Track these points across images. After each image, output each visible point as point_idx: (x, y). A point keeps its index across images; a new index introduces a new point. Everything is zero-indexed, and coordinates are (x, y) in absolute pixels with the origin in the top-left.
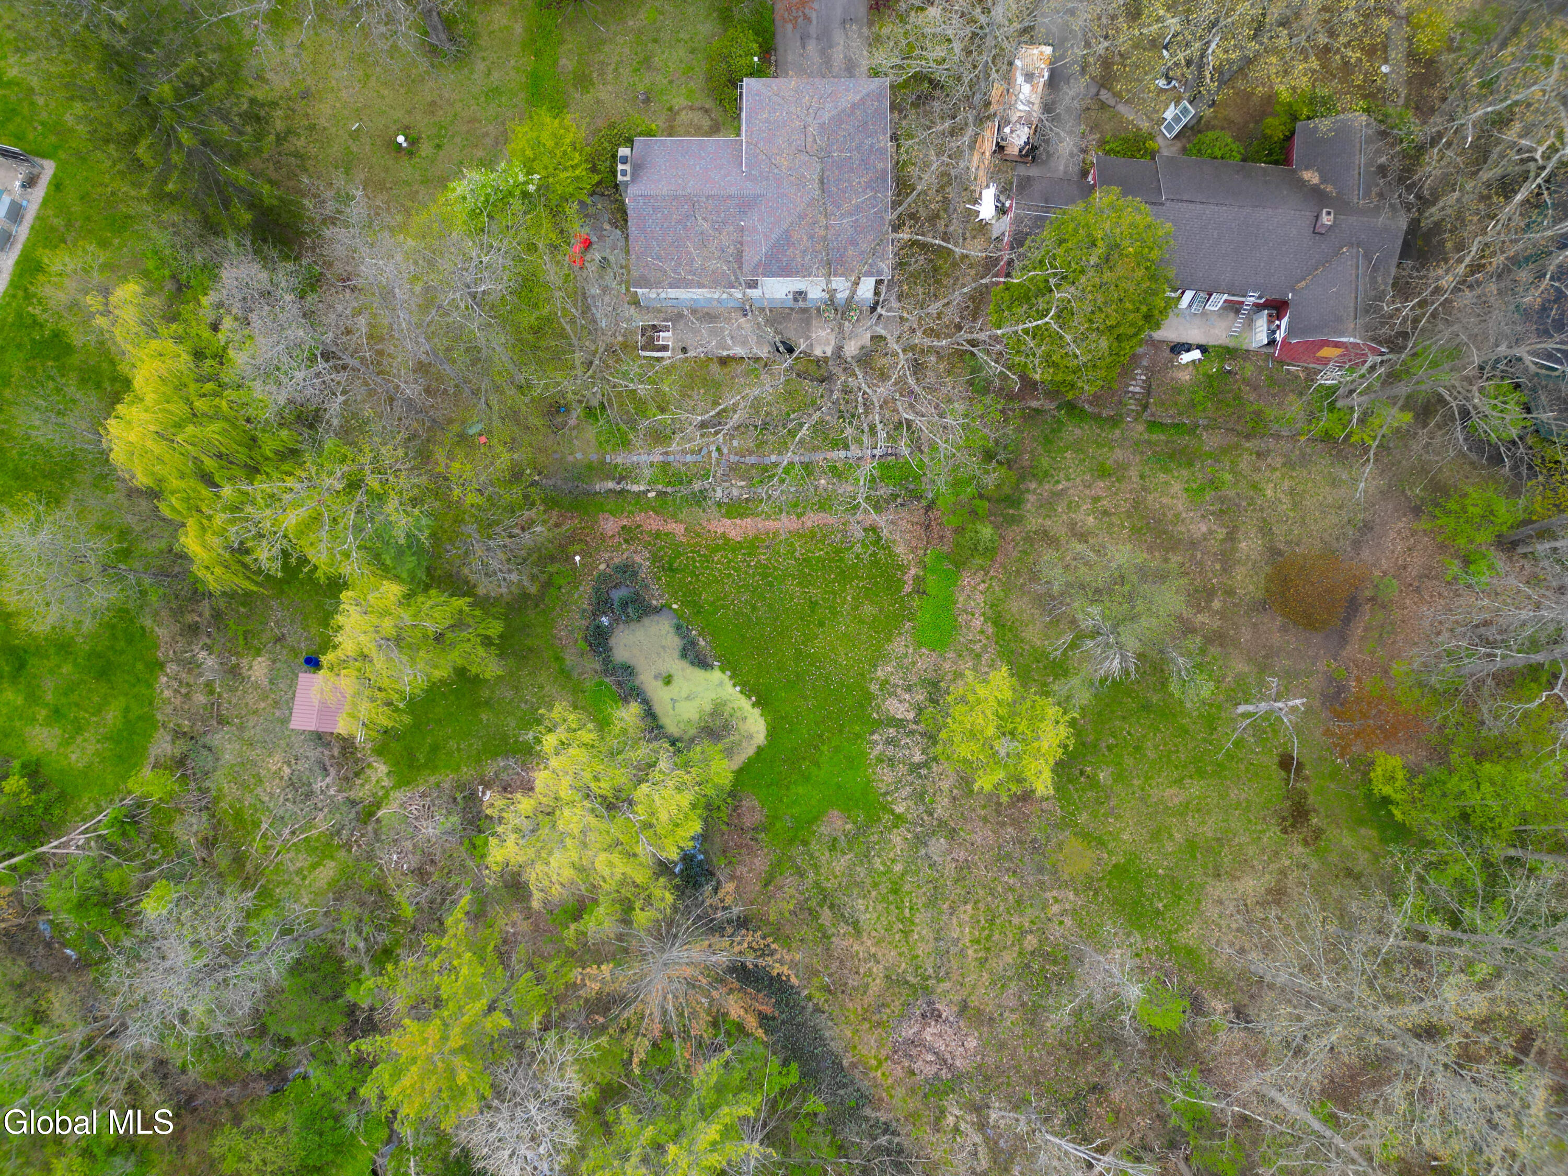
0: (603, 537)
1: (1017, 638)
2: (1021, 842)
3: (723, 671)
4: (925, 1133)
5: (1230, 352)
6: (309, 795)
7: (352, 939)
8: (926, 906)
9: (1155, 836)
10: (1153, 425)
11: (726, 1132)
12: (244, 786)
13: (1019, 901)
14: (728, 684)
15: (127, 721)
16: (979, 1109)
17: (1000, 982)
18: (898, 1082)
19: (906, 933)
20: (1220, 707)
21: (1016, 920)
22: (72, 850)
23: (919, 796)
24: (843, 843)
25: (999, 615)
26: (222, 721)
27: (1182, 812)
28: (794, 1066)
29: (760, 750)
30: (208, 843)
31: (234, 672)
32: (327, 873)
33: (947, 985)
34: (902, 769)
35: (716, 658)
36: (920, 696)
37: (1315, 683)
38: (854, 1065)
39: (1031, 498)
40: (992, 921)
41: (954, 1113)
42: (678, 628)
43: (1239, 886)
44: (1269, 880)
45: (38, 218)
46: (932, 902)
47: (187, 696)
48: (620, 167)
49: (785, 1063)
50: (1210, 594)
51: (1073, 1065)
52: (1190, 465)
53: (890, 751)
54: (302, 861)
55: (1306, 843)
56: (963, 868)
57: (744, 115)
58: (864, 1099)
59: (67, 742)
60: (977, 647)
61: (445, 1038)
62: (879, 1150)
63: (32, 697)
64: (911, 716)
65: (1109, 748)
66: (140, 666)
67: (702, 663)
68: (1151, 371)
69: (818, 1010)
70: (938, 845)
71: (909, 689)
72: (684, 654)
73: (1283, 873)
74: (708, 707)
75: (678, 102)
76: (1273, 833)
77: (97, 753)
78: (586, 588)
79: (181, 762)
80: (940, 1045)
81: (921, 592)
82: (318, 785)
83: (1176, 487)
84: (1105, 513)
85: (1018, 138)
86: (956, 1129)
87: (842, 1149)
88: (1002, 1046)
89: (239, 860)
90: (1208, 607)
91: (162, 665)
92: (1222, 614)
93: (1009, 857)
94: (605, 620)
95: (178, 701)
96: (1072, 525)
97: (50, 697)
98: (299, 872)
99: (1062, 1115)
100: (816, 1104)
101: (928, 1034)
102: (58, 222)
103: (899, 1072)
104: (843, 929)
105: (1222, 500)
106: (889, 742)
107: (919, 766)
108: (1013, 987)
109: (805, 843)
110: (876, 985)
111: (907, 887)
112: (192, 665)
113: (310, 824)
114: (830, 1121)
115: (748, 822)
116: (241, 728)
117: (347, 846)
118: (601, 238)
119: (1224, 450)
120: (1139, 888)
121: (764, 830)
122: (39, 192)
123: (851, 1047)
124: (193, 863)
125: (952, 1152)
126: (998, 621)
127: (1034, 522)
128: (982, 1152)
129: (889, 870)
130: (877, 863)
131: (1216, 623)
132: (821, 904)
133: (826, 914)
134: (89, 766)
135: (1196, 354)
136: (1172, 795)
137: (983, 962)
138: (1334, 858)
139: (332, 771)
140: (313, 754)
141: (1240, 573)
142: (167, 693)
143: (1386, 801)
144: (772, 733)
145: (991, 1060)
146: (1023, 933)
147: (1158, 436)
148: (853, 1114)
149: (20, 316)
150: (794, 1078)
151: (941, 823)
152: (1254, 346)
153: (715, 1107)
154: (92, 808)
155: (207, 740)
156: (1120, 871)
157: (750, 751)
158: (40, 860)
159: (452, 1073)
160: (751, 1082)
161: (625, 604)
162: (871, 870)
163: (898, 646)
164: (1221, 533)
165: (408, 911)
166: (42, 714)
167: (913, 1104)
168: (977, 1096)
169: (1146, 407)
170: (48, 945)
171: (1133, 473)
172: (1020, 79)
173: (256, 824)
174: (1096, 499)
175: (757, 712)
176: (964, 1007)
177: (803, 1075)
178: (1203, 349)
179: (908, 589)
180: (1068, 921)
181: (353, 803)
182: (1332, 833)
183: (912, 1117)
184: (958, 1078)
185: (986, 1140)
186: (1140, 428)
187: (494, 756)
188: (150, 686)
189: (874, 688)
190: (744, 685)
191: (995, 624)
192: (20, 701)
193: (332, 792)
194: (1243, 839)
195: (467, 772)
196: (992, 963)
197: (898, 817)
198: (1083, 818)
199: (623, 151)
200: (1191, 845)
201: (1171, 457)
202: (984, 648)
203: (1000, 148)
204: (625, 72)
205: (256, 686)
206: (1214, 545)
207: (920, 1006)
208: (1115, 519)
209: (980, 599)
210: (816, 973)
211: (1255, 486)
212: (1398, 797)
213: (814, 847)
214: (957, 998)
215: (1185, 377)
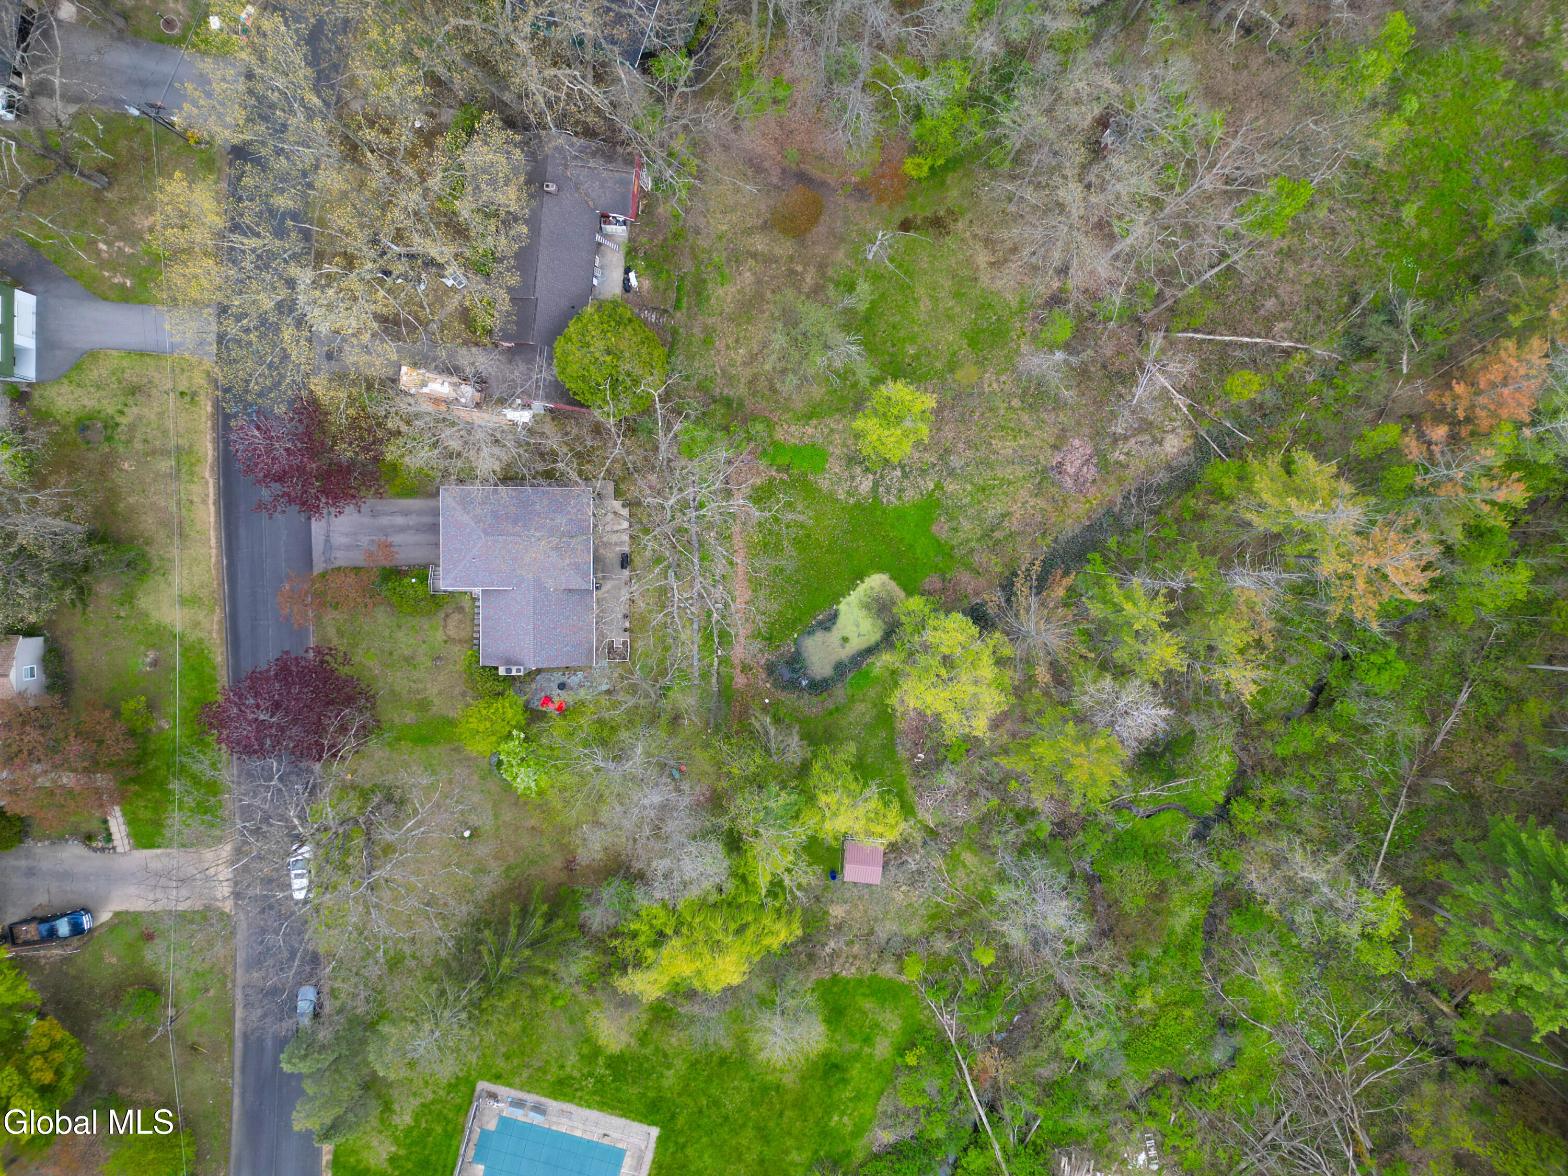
0: (748, 685)
1: (820, 404)
2: (953, 407)
3: (839, 603)
4: (1130, 473)
5: (632, 252)
6: (920, 872)
7: (1011, 836)
8: (992, 470)
9: (950, 318)
10: (677, 307)
11: (1128, 597)
12: (913, 915)
13: (991, 409)
14: (849, 599)
15: (871, 994)
16: (1115, 440)
17: (1040, 424)
18: (1099, 490)
19: (1010, 483)
20: (868, 271)
21: (1002, 412)
22: (953, 1022)
23: (923, 472)
24: (954, 524)
25: (804, 415)
26: (872, 932)
27: (935, 300)
28: (1089, 556)
29: (893, 578)
30: (950, 934)
31: (839, 927)
32: (969, 858)
33: (1041, 457)
34: (906, 483)
35: (831, 608)
36: (858, 470)
37: (852, 206)
38: (1089, 518)
39: (726, 391)
40: (1003, 428)
41: (1117, 455)
42: (809, 633)
43: (983, 265)
44: (979, 246)
45: (521, 1089)
46: (990, 466)
47: (855, 957)
48: (514, 673)
49: (1088, 562)
50: (792, 272)
51: (1090, 379)
52: (704, 281)
53: (894, 491)
54: (961, 873)
55: (956, 220)
56: (969, 444)
57: (450, 589)
58: (1109, 512)
59: (885, 1032)
60: (826, 431)
61: (1080, 755)
62: (1139, 502)
63: (856, 1057)
64: (871, 477)
65: (894, 346)
66: (835, 989)
67: (834, 617)
68: (642, 306)
69: (1056, 541)
70: (955, 461)
71: (853, 478)
72: (828, 629)
73: (975, 237)
74: (864, 612)
75: (440, 636)
76: (949, 241)
77: (892, 1012)
78: (783, 696)
79: (899, 957)
80: (1078, 463)
81: (787, 468)
82: (914, 867)
83: (720, 292)
84: (737, 341)
85: (468, 392)
86: (1127, 454)
87: (1139, 526)
88: (1078, 423)
89: (961, 914)
90: (801, 274)
91: (835, 975)
92: (806, 265)
93: (962, 415)
94: (804, 683)
95: (858, 963)
96: (745, 364)
97: (856, 1046)
98: (968, 875)
99: (1120, 387)
100: (1112, 542)
101: (1071, 470)
102: (525, 1074)
103: (1093, 489)
104: (1006, 524)
105: (729, 261)
106: (888, 492)
107: (904, 472)
108: (1044, 415)
109: (952, 548)
110: (1041, 503)
111: (981, 482)
112: (835, 954)
113: (939, 870)
114: (1122, 533)
115: (939, 586)
116: (876, 920)
117: (952, 845)
118: (542, 690)
119: (695, 257)
120: (983, 331)
121: (944, 574)
122: (501, 1090)
123: (1078, 520)
124: (961, 944)
125: (1141, 457)
126: (808, 417)
127: (742, 390)
128: (1140, 438)
129: (970, 493)
130: (966, 501)
131: (812, 269)
132: (991, 538)
133: (998, 535)
134: (901, 1016)
135: (632, 275)
136: (925, 305)
137: (1028, 434)
138: (965, 203)
139: (905, 858)
140: (893, 871)
141: (778, 251)
142: (853, 970)
143: (932, 168)
144: (881, 569)
145: (1086, 431)
146: (1010, 407)
147: (684, 305)
148: (1117, 518)
149: (595, 1093)
150: (1097, 556)
151: (941, 458)
152: (625, 234)
153: (1115, 604)
154: (926, 1012)
155: (883, 942)
156: (973, 343)
157: (893, 584)
158: (959, 1041)
159: (1099, 751)
160: (1099, 582)
161: (794, 671)
162: (971, 505)
163: (824, 484)
164: (751, 262)
165: (995, 802)
166: (867, 1050)
167: (1112, 480)
168: (1108, 440)
169: (665, 311)
170: (1011, 1031)
171: (710, 321)
172: (425, 390)
173: (938, 905)
174: (728, 347)
175: (867, 580)
176: (1055, 447)
177: (1095, 550)
178: (627, 271)
179: (785, 477)
180: (1003, 378)
181: (925, 843)
182: (949, 203)
183: (1120, 481)
184: (1097, 452)
185: (1134, 436)
186: (678, 314)
187: (895, 752)
188: (848, 982)
189: (852, 501)
190: (849, 589)
191: (810, 418)
192: (858, 1065)
193: (917, 857)
194: (953, 261)
195: (906, 770)
196: (1028, 428)
197: (936, 486)
198: (938, 365)
199: (502, 671)
200: (957, 295)
201: (699, 294)
202: (827, 426)
203: (478, 405)
204: (416, 675)
205: (848, 912)
206: (759, 268)
207: (1053, 474)
208: (742, 334)
209: (793, 428)
210: (1034, 541)
211: (720, 238)
212: (929, 162)
213: (955, 542)
214: (1049, 451)
215: (647, 284)
